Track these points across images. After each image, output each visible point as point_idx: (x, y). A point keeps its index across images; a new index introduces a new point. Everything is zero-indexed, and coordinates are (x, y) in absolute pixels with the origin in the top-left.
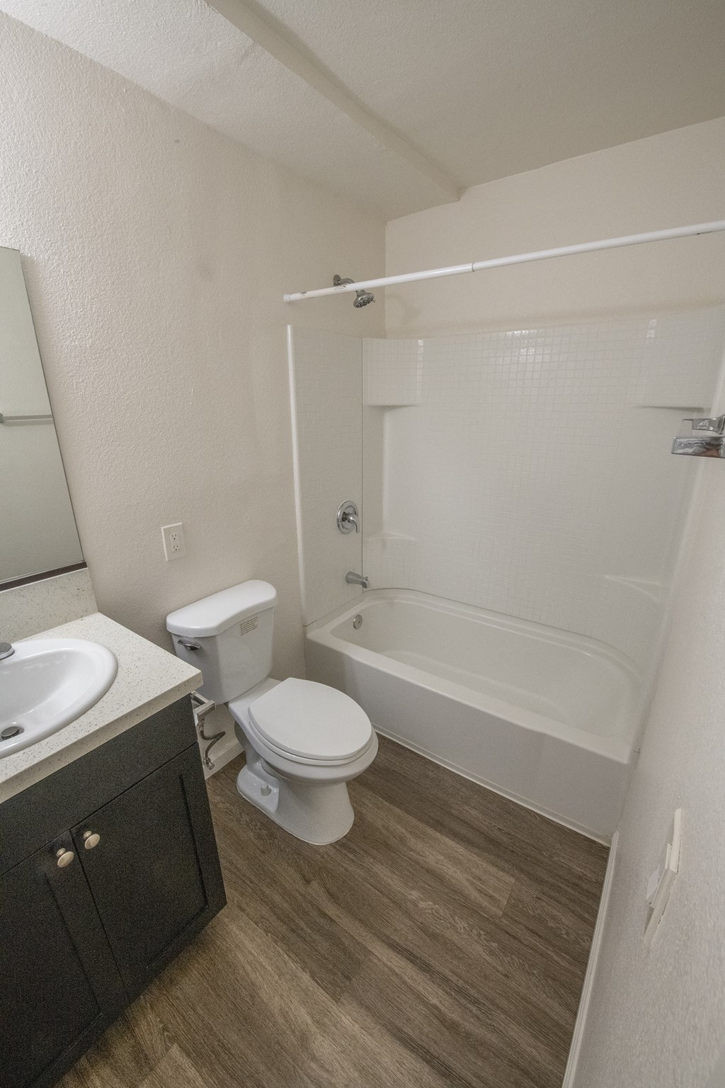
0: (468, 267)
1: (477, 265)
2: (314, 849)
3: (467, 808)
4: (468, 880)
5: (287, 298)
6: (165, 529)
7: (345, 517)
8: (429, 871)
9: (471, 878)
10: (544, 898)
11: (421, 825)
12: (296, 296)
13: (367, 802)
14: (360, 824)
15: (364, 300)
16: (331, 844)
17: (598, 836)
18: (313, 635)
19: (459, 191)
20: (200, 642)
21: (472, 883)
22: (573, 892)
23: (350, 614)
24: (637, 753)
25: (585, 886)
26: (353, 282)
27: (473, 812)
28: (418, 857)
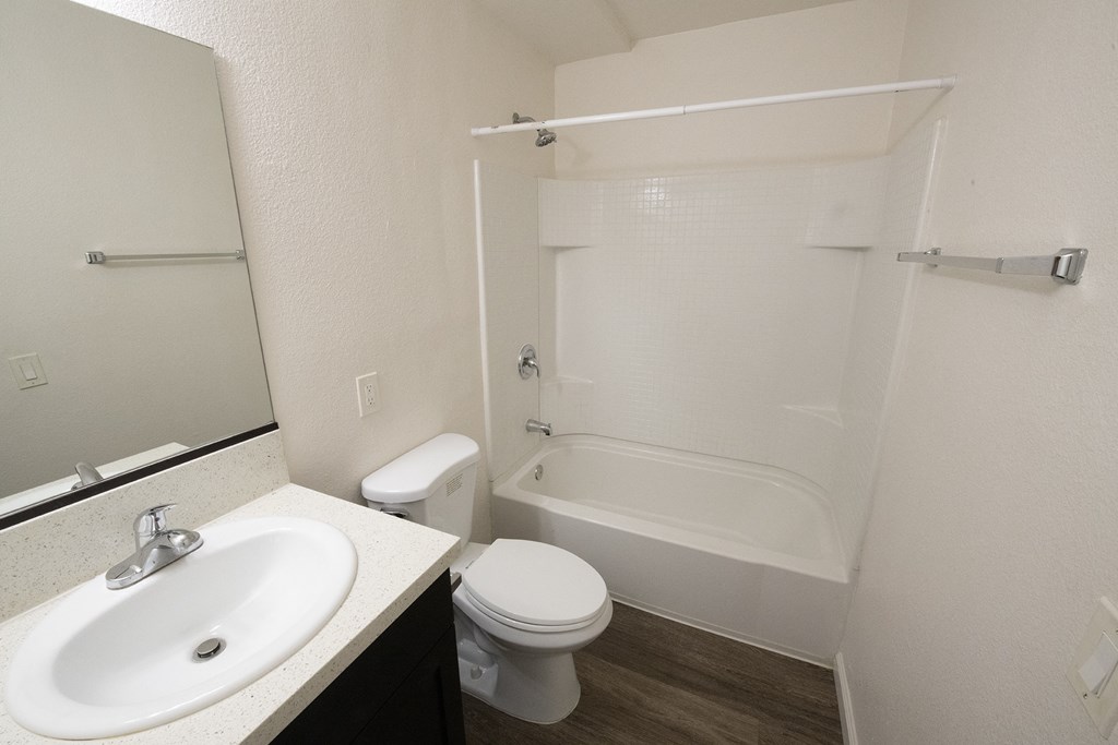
0: (680, 110)
1: (689, 108)
2: (547, 729)
3: (690, 654)
4: (713, 729)
5: (474, 131)
6: (360, 380)
7: (526, 362)
8: (675, 729)
9: (716, 728)
10: (790, 733)
11: (652, 681)
12: (487, 130)
13: (589, 666)
14: (587, 691)
15: (546, 139)
16: (563, 720)
17: (820, 661)
18: (499, 491)
19: (631, 41)
20: (405, 508)
21: (719, 733)
22: (813, 721)
23: (531, 466)
24: (856, 571)
25: (823, 713)
26: (534, 121)
27: (699, 658)
28: (657, 715)
